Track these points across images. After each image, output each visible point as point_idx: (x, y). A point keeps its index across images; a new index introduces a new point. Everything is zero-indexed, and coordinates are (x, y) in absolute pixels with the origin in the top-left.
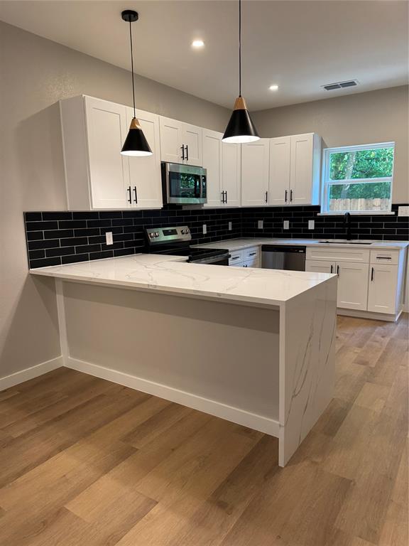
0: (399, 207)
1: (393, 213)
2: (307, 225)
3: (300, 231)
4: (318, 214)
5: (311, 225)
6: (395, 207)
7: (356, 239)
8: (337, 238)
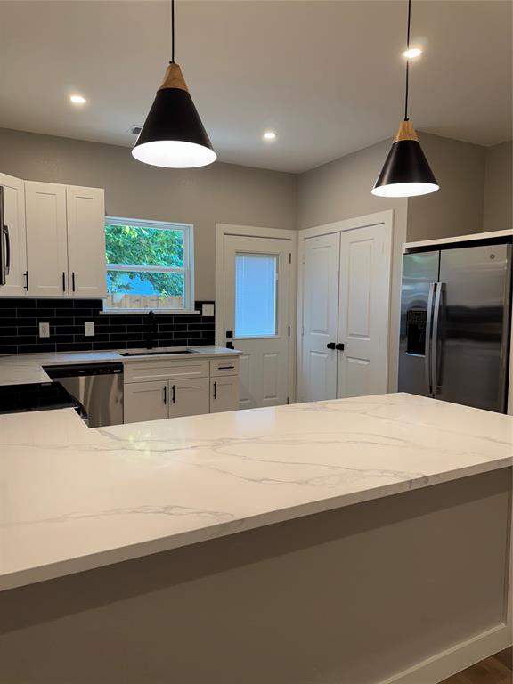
0: (204, 305)
1: (198, 312)
2: (82, 330)
3: (70, 339)
4: (101, 313)
5: (89, 329)
6: (198, 305)
7: (156, 346)
8: (129, 347)
